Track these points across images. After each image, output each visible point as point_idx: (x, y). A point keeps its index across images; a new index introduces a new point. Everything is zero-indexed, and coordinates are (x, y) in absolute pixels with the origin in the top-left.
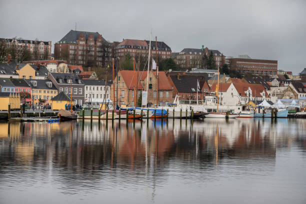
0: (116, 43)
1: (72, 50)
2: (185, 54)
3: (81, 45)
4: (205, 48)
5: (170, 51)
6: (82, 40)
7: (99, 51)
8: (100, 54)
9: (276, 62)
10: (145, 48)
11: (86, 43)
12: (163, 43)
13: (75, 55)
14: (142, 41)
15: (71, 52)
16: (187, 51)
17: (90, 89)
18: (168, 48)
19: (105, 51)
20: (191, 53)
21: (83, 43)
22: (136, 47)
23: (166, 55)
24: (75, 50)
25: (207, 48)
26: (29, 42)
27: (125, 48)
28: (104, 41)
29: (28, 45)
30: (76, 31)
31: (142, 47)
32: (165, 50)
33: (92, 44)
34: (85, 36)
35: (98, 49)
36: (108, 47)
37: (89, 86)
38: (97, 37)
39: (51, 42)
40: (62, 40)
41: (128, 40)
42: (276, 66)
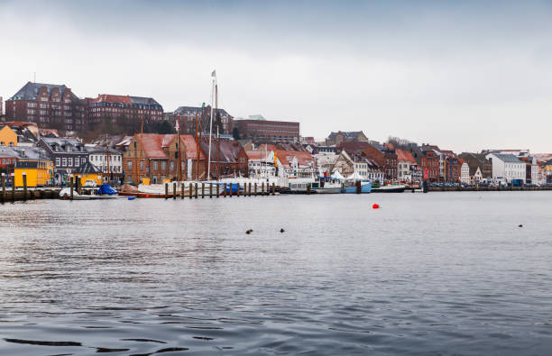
1: (31, 108)
3: (44, 102)
4: (206, 106)
6: (44, 96)
7: (67, 111)
8: (70, 115)
10: (129, 106)
11: (50, 99)
13: (34, 115)
14: (124, 97)
15: (29, 112)
19: (74, 111)
20: (189, 113)
21: (46, 99)
22: (117, 106)
23: (156, 115)
24: (35, 109)
25: (209, 106)
27: (103, 106)
28: (72, 97)
30: (35, 84)
32: (154, 109)
33: (58, 100)
34: (48, 90)
35: (66, 108)
36: (79, 105)
37: (95, 156)
42: (298, 130)
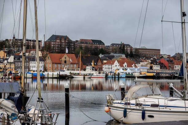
0: (77, 41)
1: (52, 44)
2: (112, 46)
3: (57, 42)
4: (122, 43)
5: (104, 45)
6: (58, 40)
7: (66, 45)
9: (159, 50)
10: (91, 43)
11: (60, 41)
12: (100, 41)
13: (54, 47)
14: (90, 40)
15: (52, 45)
16: (113, 45)
17: (33, 63)
18: (103, 43)
19: (69, 45)
20: (115, 46)
21: (59, 41)
22: (86, 43)
23: (102, 47)
24: (54, 44)
25: (123, 43)
26: (30, 41)
27: (81, 43)
28: (69, 40)
29: (30, 42)
30: (55, 35)
31: (89, 43)
32: (101, 44)
33: (63, 41)
34: (60, 37)
35: (66, 44)
36: (71, 43)
37: (32, 62)
38: (66, 38)
39: (42, 41)
40: (48, 40)
41: (82, 40)
42: (160, 52)
